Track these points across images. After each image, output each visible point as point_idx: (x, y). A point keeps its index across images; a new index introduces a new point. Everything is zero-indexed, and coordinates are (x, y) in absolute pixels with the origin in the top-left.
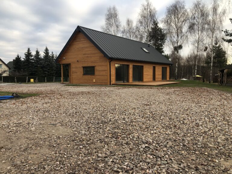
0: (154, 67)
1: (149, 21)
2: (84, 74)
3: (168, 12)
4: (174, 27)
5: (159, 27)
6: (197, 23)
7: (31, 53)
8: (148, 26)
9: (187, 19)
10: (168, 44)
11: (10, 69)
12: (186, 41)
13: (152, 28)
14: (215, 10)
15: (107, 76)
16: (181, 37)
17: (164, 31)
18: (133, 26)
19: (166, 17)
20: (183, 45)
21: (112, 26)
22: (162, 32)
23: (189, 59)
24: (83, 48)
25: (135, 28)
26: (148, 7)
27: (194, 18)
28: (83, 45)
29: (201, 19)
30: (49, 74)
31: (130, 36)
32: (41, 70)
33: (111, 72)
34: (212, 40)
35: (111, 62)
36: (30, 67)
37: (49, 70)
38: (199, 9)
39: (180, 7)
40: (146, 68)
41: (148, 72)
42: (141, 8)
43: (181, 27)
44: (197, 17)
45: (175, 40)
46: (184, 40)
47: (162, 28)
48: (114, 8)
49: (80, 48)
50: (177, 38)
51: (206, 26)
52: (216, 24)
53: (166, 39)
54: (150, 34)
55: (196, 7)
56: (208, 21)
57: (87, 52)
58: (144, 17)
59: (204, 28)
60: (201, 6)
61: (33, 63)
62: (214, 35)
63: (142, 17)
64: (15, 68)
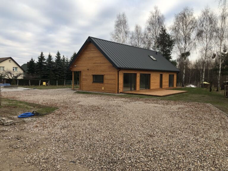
0: (161, 74)
1: (157, 28)
2: (94, 82)
3: (176, 19)
4: (182, 34)
5: (167, 34)
6: (205, 31)
7: (44, 57)
8: (156, 33)
9: (195, 26)
10: (175, 50)
11: (24, 71)
12: (194, 48)
13: (160, 34)
14: (223, 18)
15: (115, 84)
16: (189, 44)
17: (172, 38)
18: (142, 32)
19: (174, 24)
20: (190, 52)
21: (121, 32)
22: (170, 38)
23: (197, 64)
24: (93, 57)
25: (143, 34)
26: (157, 15)
27: (203, 25)
28: (94, 54)
29: (210, 27)
30: (60, 77)
31: (138, 42)
32: (53, 73)
33: (119, 81)
34: (220, 48)
35: (119, 72)
36: (43, 70)
37: (60, 73)
38: (207, 17)
39: (189, 15)
40: (153, 76)
41: (155, 80)
42: (149, 16)
43: (189, 35)
44: (205, 24)
45: (183, 46)
46: (192, 46)
47: (170, 35)
48: (123, 15)
49: (90, 57)
50: (185, 45)
51: (215, 34)
52: (225, 33)
53: (174, 45)
54: (157, 40)
55: (205, 15)
56: (216, 29)
57: (97, 61)
58: (153, 24)
59: (213, 35)
60: (209, 14)
61: (45, 66)
62: (223, 43)
63: (150, 24)
64: (29, 71)
